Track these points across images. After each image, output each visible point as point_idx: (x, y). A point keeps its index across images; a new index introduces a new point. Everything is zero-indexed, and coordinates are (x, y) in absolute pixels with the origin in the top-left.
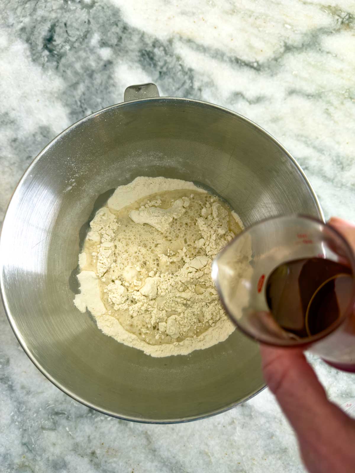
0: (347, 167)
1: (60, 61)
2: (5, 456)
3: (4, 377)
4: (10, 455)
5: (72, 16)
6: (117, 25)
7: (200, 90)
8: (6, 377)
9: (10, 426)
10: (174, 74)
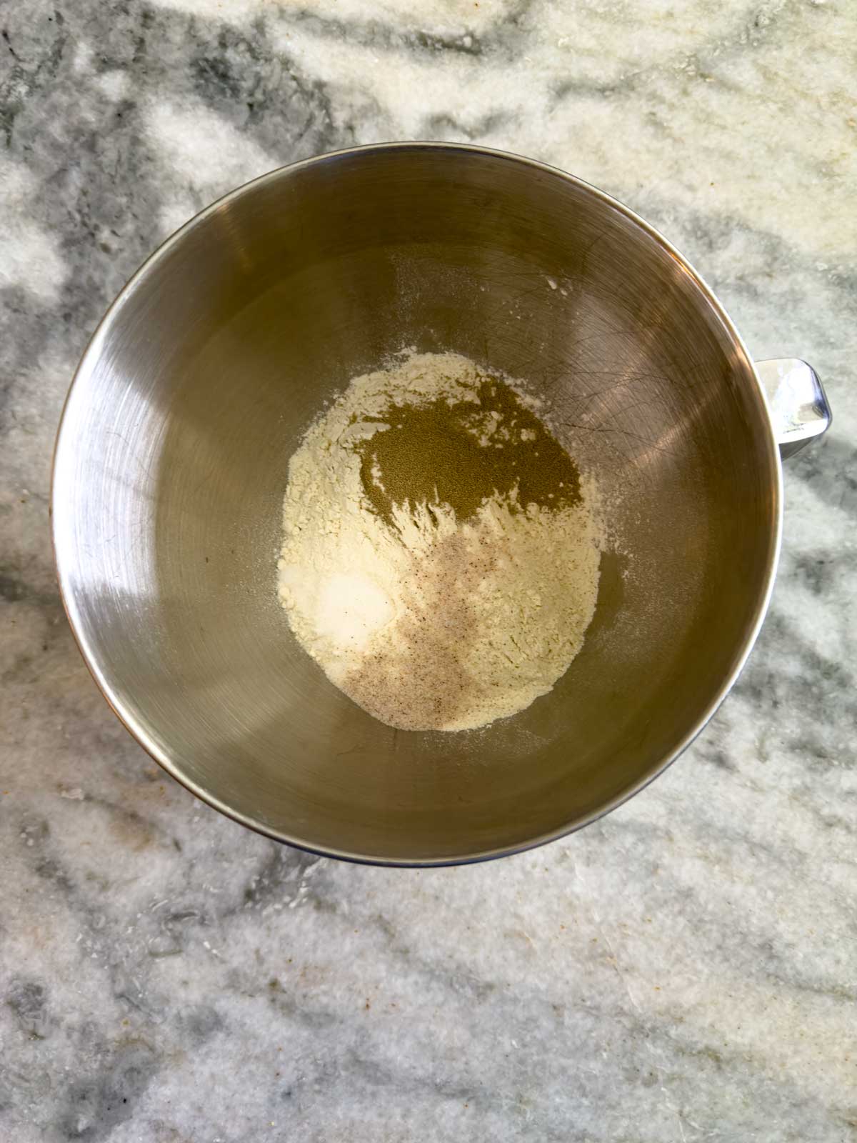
0: (720, 240)
1: (12, 126)
2: (84, 1030)
3: (43, 863)
4: (96, 1025)
5: (17, 10)
6: (127, 12)
7: (350, 128)
8: (49, 863)
9: (80, 963)
10: (283, 102)
